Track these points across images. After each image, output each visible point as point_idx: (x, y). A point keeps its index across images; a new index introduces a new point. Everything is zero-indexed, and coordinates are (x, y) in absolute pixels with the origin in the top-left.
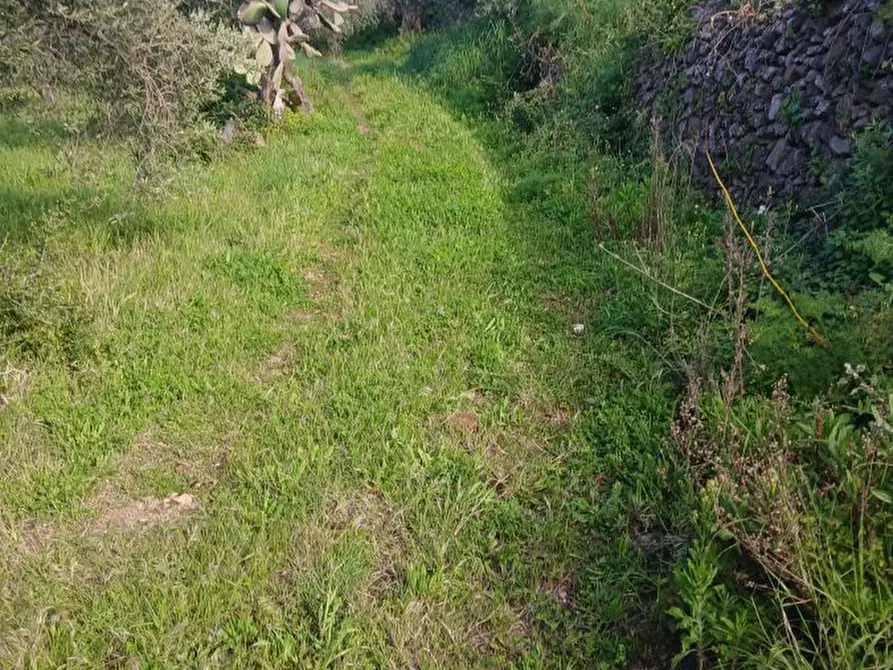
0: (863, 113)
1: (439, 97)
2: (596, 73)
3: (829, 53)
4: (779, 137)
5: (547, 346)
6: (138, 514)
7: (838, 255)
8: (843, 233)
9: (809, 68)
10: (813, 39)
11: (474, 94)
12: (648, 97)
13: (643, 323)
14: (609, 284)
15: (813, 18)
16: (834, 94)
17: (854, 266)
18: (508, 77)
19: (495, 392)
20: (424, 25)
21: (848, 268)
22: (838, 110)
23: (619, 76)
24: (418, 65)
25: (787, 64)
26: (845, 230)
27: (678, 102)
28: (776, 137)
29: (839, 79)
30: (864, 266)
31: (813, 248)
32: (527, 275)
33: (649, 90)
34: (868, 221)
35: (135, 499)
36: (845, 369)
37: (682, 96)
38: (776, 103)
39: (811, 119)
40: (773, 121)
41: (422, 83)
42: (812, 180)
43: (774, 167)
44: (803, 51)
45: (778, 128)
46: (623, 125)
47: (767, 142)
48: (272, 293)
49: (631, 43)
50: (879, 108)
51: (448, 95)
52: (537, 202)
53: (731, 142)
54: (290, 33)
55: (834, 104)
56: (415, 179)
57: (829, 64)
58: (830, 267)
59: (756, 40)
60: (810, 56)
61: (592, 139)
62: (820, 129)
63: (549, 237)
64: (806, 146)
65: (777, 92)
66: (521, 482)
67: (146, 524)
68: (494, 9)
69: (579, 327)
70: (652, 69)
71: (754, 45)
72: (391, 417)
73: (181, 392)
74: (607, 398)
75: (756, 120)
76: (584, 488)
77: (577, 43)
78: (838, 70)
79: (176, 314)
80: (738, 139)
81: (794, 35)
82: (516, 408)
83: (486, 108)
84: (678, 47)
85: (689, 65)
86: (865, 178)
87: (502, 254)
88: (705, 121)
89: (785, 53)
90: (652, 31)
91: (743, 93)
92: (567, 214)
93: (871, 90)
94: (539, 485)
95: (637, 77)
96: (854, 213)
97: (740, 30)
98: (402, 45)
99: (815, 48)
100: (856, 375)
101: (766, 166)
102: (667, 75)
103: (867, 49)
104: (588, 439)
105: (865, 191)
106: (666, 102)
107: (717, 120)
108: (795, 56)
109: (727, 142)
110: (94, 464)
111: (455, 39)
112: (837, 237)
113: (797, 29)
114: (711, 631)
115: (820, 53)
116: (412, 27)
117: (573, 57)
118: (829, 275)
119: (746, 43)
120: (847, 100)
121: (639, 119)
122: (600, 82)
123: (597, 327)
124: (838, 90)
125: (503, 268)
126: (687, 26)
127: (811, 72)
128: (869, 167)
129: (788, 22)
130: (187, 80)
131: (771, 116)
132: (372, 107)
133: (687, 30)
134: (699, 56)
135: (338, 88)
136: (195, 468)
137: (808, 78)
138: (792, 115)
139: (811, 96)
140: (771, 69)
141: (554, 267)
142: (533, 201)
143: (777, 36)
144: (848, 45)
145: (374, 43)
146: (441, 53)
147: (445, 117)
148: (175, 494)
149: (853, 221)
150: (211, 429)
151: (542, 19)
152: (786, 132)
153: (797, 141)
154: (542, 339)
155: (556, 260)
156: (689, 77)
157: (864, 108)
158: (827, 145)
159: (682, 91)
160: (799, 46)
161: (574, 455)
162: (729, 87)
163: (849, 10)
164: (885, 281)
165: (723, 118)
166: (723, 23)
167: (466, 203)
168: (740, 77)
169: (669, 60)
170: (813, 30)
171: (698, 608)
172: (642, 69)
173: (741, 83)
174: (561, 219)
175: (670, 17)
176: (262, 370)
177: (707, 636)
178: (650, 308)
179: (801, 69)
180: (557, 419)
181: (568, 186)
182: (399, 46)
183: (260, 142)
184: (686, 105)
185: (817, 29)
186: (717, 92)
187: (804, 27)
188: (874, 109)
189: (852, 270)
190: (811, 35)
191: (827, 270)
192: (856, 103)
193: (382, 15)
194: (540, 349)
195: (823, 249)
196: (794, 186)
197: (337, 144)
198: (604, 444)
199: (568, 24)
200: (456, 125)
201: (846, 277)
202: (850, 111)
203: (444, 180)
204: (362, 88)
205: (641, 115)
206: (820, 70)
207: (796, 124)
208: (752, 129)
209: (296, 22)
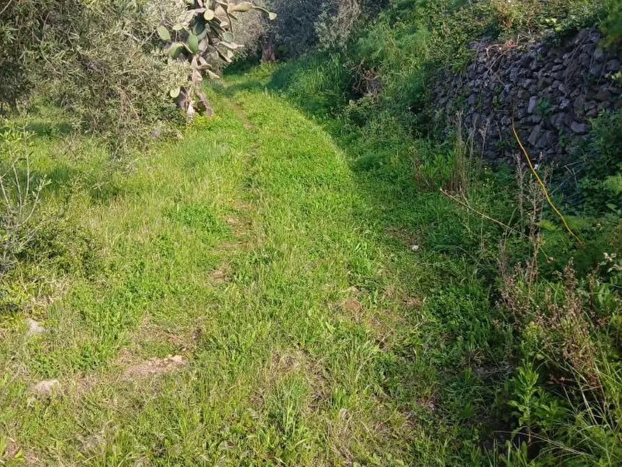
0: (592, 107)
1: (296, 104)
2: (406, 86)
3: (568, 69)
4: (536, 124)
5: (396, 259)
6: (149, 367)
7: (585, 194)
8: (587, 180)
9: (555, 79)
10: (556, 61)
11: (320, 102)
12: (442, 101)
13: (459, 242)
14: (431, 219)
15: (555, 47)
16: (572, 95)
17: (596, 200)
18: (343, 90)
19: (367, 288)
20: (277, 58)
21: (592, 202)
22: (575, 105)
23: (422, 88)
24: (278, 84)
25: (539, 77)
26: (589, 178)
27: (464, 103)
28: (533, 124)
29: (575, 86)
30: (602, 200)
31: (568, 191)
32: (375, 216)
33: (443, 96)
34: (603, 172)
35: (145, 359)
36: (604, 256)
37: (466, 100)
38: (532, 103)
39: (557, 111)
40: (531, 114)
41: (284, 96)
42: (560, 150)
43: (533, 144)
44: (549, 68)
45: (535, 119)
46: (426, 120)
47: (527, 127)
48: (208, 231)
49: (429, 66)
50: (603, 103)
51: (302, 104)
52: (373, 170)
53: (503, 128)
54: (199, 63)
55: (572, 102)
56: (290, 157)
57: (568, 77)
58: (581, 201)
59: (517, 62)
60: (554, 72)
61: (406, 129)
62: (564, 118)
63: (385, 192)
64: (555, 128)
65: (533, 95)
66: (395, 341)
67: (156, 373)
68: (331, 46)
69: (415, 247)
70: (445, 83)
71: (516, 66)
72: (307, 303)
73: (163, 293)
74: (442, 289)
75: (520, 114)
76: (436, 343)
77: (391, 67)
78: (574, 80)
79: (151, 244)
80: (507, 126)
81: (543, 59)
82: (384, 297)
83: (329, 111)
84: (462, 69)
85: (471, 80)
86: (600, 145)
87: (356, 203)
88: (484, 116)
89: (537, 70)
90: (444, 58)
91: (509, 96)
92: (396, 177)
93: (597, 92)
94: (406, 342)
95: (435, 89)
96: (594, 168)
97: (506, 56)
98: (263, 71)
99: (558, 66)
100: (611, 259)
101: (528, 142)
102: (455, 86)
103: (593, 67)
104: (433, 314)
105: (600, 154)
106: (456, 104)
107: (492, 115)
108: (544, 72)
109: (500, 129)
110: (116, 338)
111: (305, 65)
112: (584, 183)
113: (545, 55)
114: (535, 413)
115: (561, 69)
116: (269, 58)
117: (389, 77)
118: (580, 207)
119: (510, 65)
120: (581, 99)
121: (437, 115)
122: (409, 92)
123: (428, 246)
124: (575, 93)
125: (359, 212)
126: (468, 54)
127: (556, 82)
128: (602, 139)
129: (538, 51)
130: (149, 94)
131: (530, 110)
132: (251, 111)
133: (469, 57)
134: (478, 73)
135: (225, 100)
136: (179, 339)
137: (553, 86)
138: (544, 109)
139: (557, 96)
140: (528, 81)
141: (392, 211)
142: (371, 170)
143: (531, 59)
144: (579, 64)
145: (243, 70)
146: (296, 75)
147: (302, 118)
148: (170, 356)
149: (593, 173)
150: (186, 315)
151: (365, 52)
152: (541, 120)
153: (548, 126)
154: (392, 255)
155: (392, 207)
156: (471, 87)
157: (592, 104)
158: (569, 127)
159: (467, 97)
160: (547, 66)
161: (426, 324)
162: (499, 93)
163: (580, 42)
164: (617, 209)
165: (496, 113)
166: (493, 52)
167: (327, 171)
168: (507, 86)
169: (456, 77)
170: (555, 55)
171: (527, 399)
172: (438, 83)
173: (508, 91)
174: (392, 180)
175: (457, 49)
176: (211, 279)
177: (533, 417)
178: (464, 232)
179: (549, 80)
180: (411, 302)
181: (394, 159)
182: (260, 72)
183: (180, 136)
184: (470, 106)
185: (558, 54)
186: (491, 96)
187: (549, 54)
188: (599, 104)
189: (594, 203)
190: (554, 59)
191: (579, 204)
192: (587, 100)
193: (249, 51)
194: (393, 261)
195: (574, 191)
196: (548, 154)
197: (233, 136)
198: (444, 316)
199: (383, 55)
200: (310, 123)
201: (591, 207)
202: (584, 105)
203: (310, 157)
204: (242, 99)
205: (438, 114)
206: (562, 80)
207: (547, 115)
208: (517, 119)
209: (202, 56)
